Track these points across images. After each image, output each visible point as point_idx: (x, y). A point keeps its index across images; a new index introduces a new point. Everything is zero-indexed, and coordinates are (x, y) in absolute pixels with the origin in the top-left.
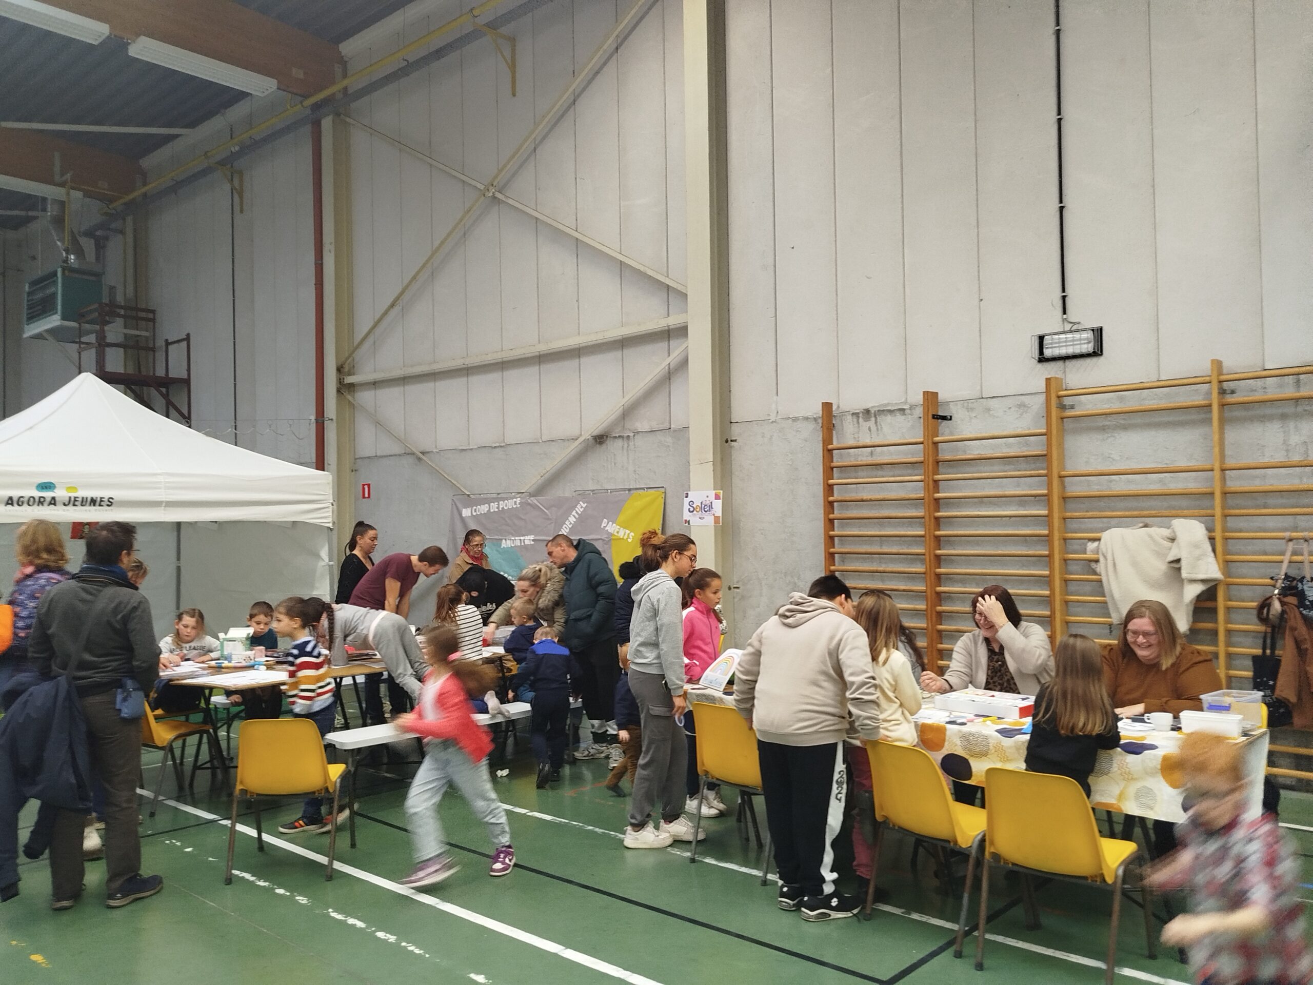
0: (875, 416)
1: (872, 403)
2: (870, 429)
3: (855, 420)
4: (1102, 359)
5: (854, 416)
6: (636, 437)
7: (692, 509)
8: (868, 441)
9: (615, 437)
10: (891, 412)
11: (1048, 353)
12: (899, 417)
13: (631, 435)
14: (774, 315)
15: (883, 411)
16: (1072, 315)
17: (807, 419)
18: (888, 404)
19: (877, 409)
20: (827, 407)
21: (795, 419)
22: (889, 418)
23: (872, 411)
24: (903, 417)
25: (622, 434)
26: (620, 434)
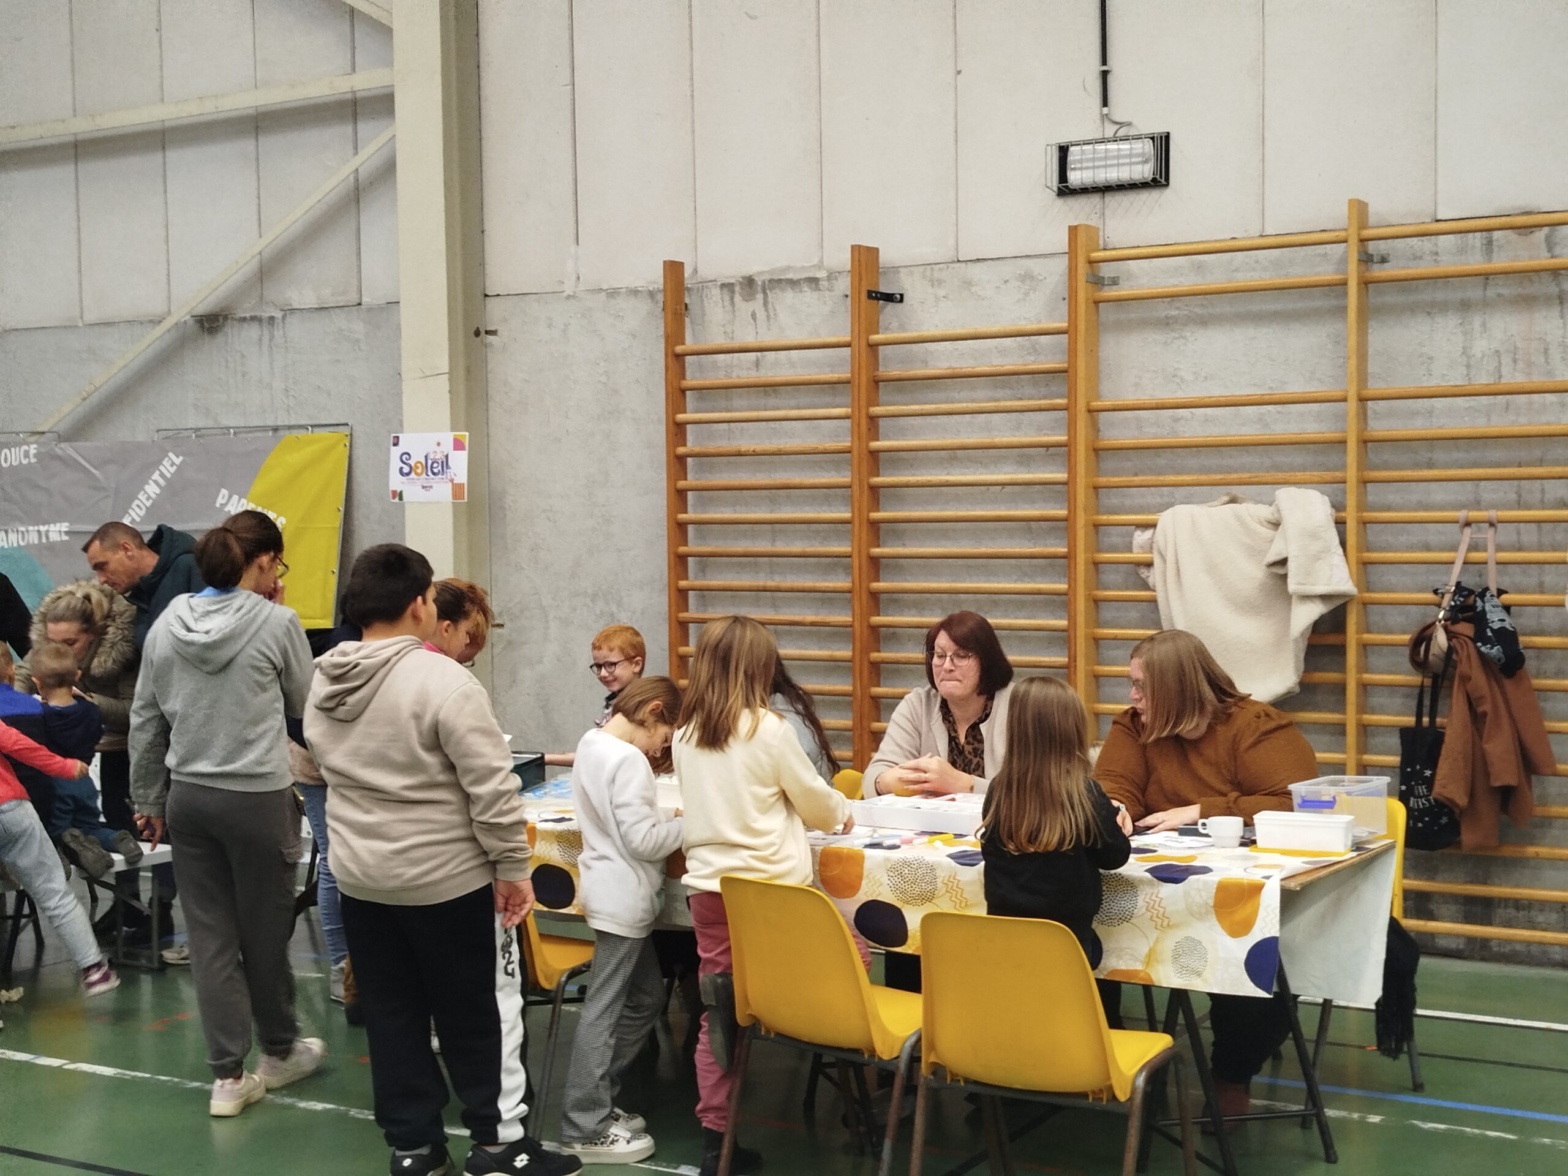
0: (765, 293)
1: (756, 267)
2: (754, 316)
3: (727, 298)
4: (1167, 192)
5: (725, 290)
6: (288, 319)
7: (406, 469)
8: (750, 340)
9: (244, 319)
10: (793, 283)
11: (1075, 178)
12: (808, 295)
13: (278, 315)
14: (568, 81)
15: (780, 281)
16: (1119, 109)
17: (635, 292)
18: (788, 269)
19: (767, 277)
20: (674, 269)
21: (613, 293)
22: (789, 296)
23: (759, 281)
24: (816, 294)
25: (258, 314)
26: (253, 314)
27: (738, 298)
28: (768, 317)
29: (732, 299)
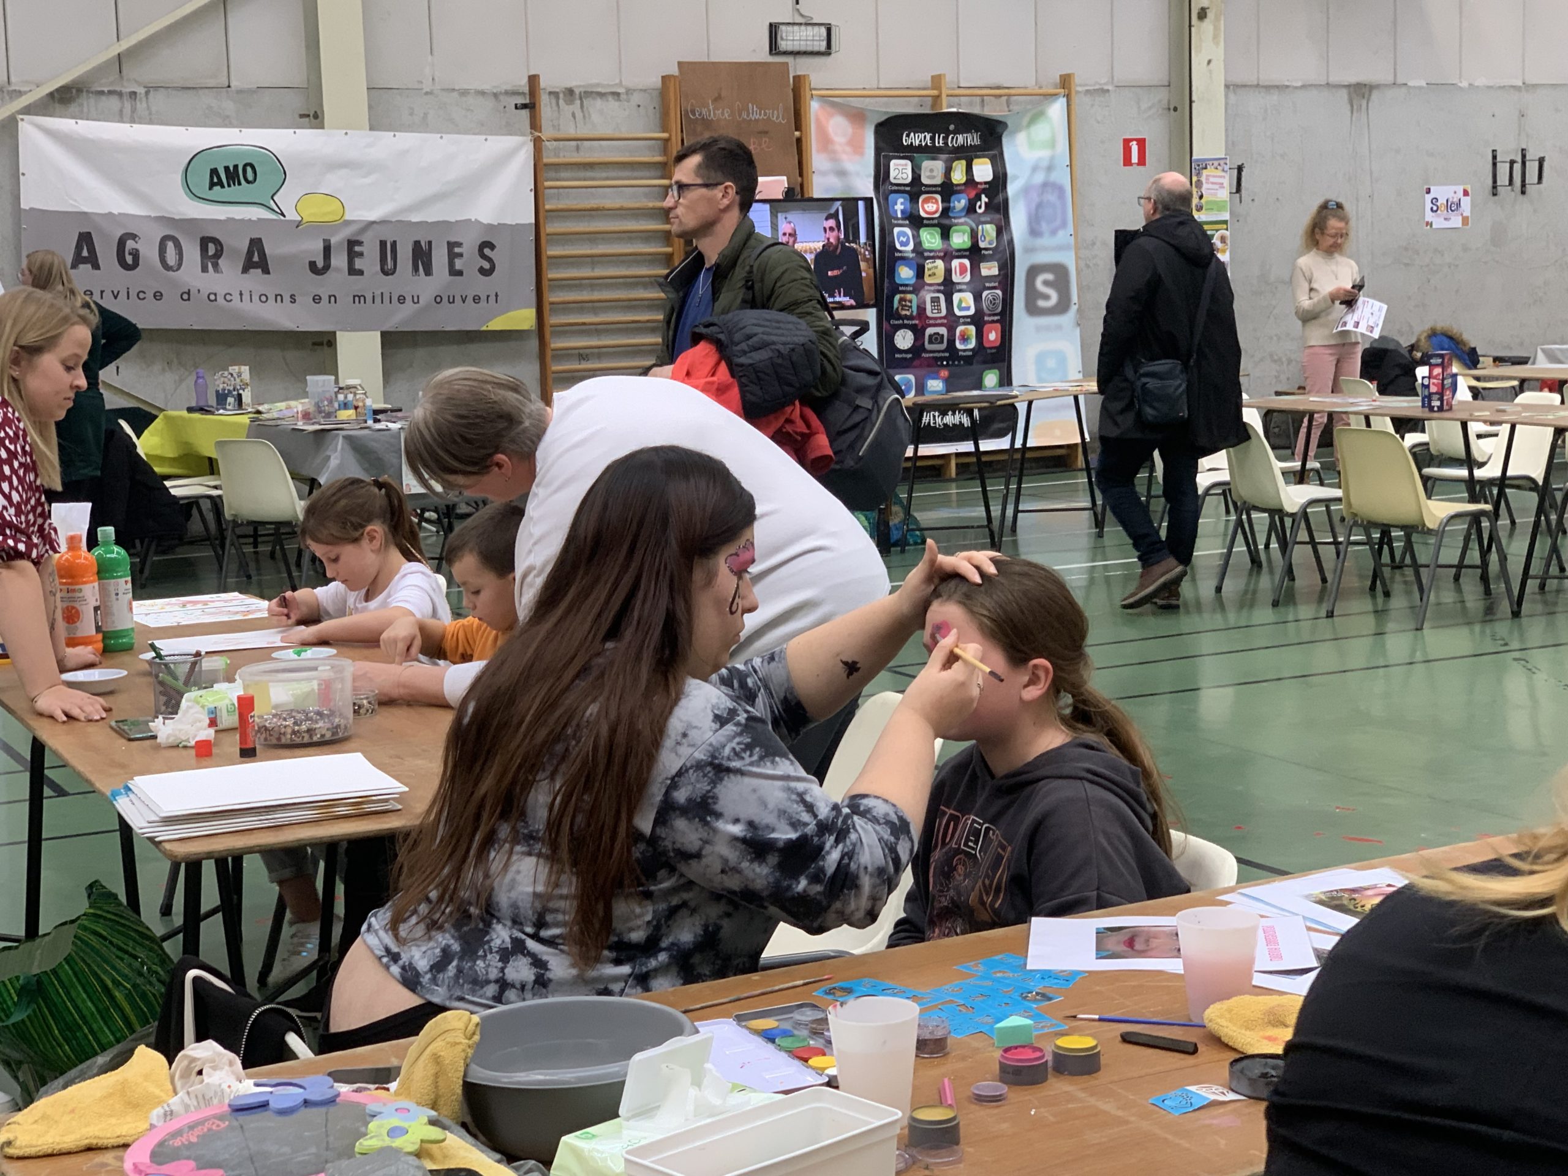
0: (581, 99)
1: (575, 82)
2: (574, 115)
3: (554, 101)
4: (829, 59)
5: (555, 96)
6: (152, 95)
9: (102, 93)
10: (601, 95)
11: (780, 44)
12: (612, 104)
15: (592, 92)
16: (805, 6)
18: (598, 85)
19: (582, 90)
20: (533, 80)
22: (599, 103)
23: (577, 91)
24: (617, 103)
25: (118, 89)
26: (111, 88)
27: (561, 102)
28: (584, 117)
29: (558, 104)
